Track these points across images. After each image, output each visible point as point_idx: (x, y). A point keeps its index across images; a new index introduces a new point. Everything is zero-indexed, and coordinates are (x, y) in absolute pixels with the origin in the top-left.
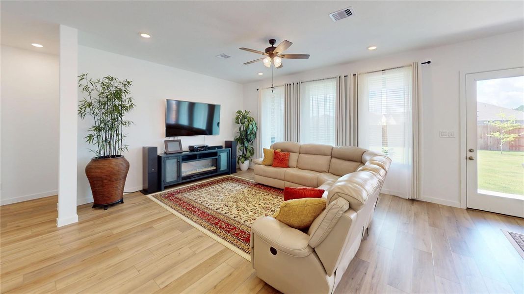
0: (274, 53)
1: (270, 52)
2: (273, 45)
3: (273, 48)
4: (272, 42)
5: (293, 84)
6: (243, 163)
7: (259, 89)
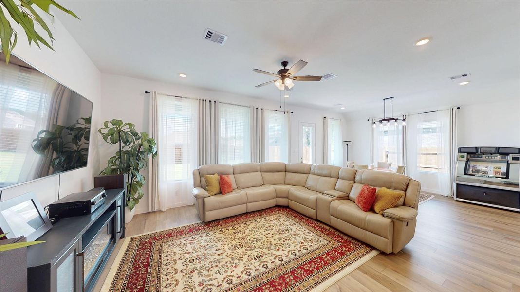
0: (286, 75)
1: (283, 73)
2: (285, 67)
3: (285, 71)
4: (285, 64)
5: (210, 101)
6: (131, 210)
7: (151, 93)
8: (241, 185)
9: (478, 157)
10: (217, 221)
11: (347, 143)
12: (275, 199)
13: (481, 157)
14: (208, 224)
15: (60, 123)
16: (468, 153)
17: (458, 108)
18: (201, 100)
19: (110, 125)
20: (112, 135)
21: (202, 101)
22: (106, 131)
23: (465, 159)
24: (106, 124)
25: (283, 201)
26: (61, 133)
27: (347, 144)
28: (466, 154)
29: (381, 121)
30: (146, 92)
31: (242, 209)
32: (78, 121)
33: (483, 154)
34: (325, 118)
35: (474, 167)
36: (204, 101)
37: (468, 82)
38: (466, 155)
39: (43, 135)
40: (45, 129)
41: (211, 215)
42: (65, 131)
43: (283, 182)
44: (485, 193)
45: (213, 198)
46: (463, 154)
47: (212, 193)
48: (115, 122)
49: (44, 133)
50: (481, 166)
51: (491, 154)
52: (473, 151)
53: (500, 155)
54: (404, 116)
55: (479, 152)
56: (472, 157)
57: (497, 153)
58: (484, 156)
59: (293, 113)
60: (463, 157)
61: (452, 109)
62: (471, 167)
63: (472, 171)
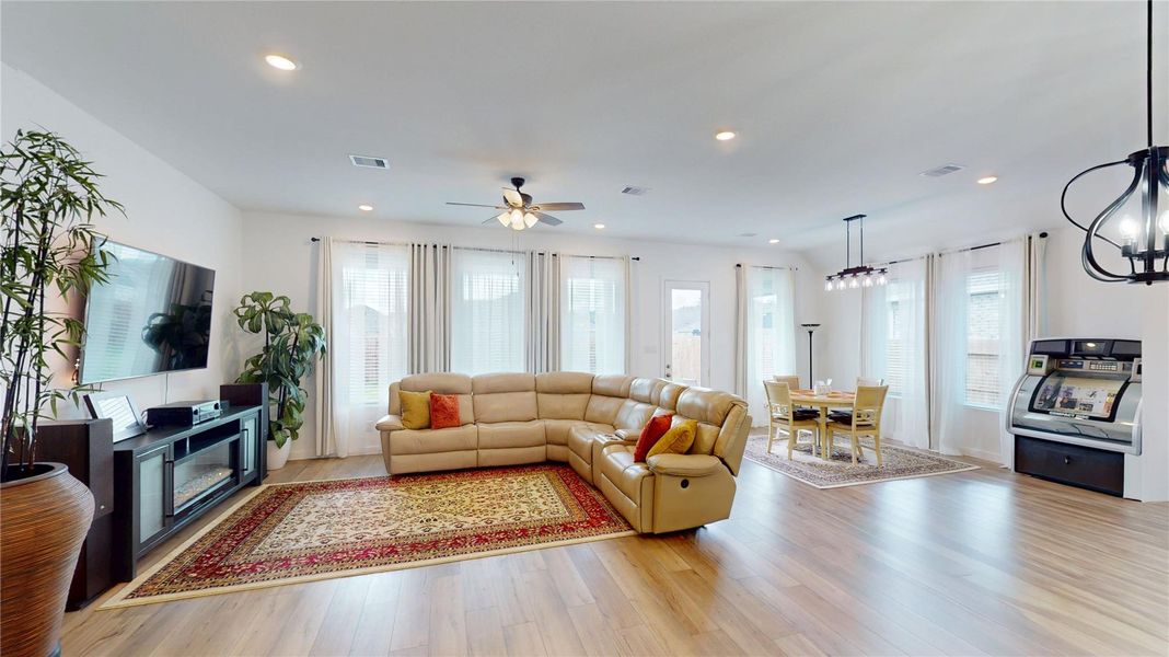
2: (518, 188)
4: (518, 182)
5: (435, 247)
6: (280, 445)
7: (322, 240)
8: (484, 417)
9: (1076, 366)
10: (414, 476)
11: (811, 328)
12: (544, 447)
13: (1081, 366)
14: (397, 478)
15: (183, 303)
16: (1053, 356)
17: (1044, 235)
18: (416, 246)
19: (249, 302)
20: (252, 318)
21: (417, 248)
22: (242, 312)
23: (1042, 371)
24: (243, 302)
25: (557, 452)
26: (181, 316)
27: (811, 333)
28: (1046, 357)
29: (841, 275)
30: (314, 240)
31: (468, 459)
32: (203, 296)
33: (1084, 357)
34: (739, 265)
35: (1068, 393)
36: (422, 247)
37: (994, 179)
38: (1045, 359)
39: (158, 321)
40: (161, 312)
41: (403, 464)
42: (186, 313)
43: (580, 415)
44: (1068, 458)
45: (408, 433)
46: (1038, 358)
47: (409, 424)
48: (256, 297)
49: (160, 318)
50: (1081, 391)
51: (1100, 357)
52: (1062, 349)
53: (1119, 360)
54: (930, 257)
55: (1073, 352)
56: (1061, 366)
57: (1110, 356)
58: (1086, 363)
59: (638, 259)
60: (1039, 365)
61: (1030, 238)
62: (1061, 393)
63: (1061, 402)
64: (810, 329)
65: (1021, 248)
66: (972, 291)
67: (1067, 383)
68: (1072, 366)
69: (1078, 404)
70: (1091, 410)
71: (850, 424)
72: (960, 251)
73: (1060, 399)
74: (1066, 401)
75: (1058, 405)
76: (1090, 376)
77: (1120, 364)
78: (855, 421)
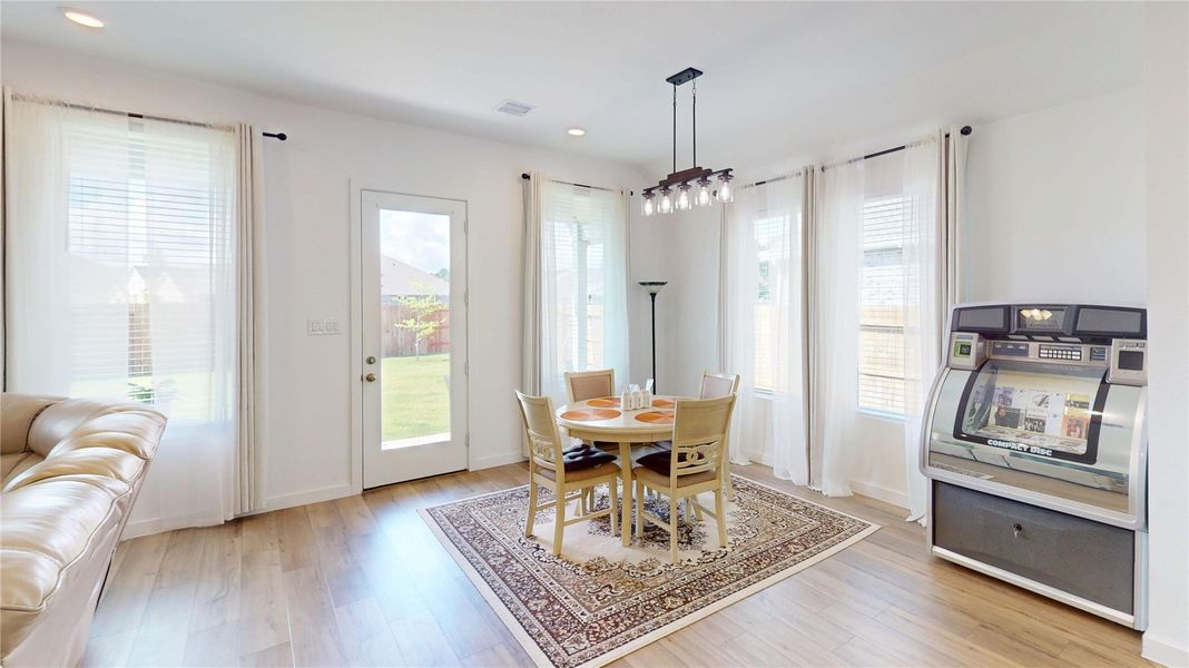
9: (1017, 351)
11: (654, 288)
13: (1025, 353)
16: (986, 334)
17: (966, 131)
23: (970, 361)
27: (653, 295)
28: (976, 335)
29: (665, 186)
33: (1030, 336)
34: (525, 176)
35: (1006, 399)
38: (973, 340)
44: (1019, 527)
46: (964, 338)
50: (1025, 395)
51: (1056, 336)
52: (997, 323)
53: (1084, 341)
54: (809, 173)
55: (1014, 329)
56: (996, 351)
57: (1074, 335)
58: (1033, 346)
59: (282, 137)
60: (965, 350)
61: (947, 136)
62: (996, 399)
63: (997, 415)
64: (651, 289)
65: (933, 153)
66: (868, 246)
67: (1003, 382)
68: (1011, 352)
69: (1022, 419)
70: (1041, 430)
71: (668, 475)
72: (850, 162)
73: (994, 409)
74: (1003, 413)
75: (992, 420)
76: (1036, 370)
77: (1085, 349)
78: (676, 467)
